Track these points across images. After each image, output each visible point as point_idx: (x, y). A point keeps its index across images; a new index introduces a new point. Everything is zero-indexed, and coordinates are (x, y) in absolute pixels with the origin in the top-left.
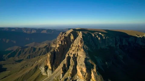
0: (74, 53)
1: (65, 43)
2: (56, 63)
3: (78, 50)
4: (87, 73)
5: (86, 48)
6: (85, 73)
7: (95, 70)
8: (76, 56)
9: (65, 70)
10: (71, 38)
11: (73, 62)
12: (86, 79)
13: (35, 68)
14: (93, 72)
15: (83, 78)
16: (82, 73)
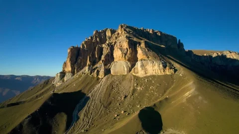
0: (111, 42)
1: (98, 39)
2: (81, 63)
3: (116, 38)
4: (129, 48)
6: (127, 49)
7: (143, 45)
8: (113, 44)
9: (94, 63)
11: (108, 48)
12: (128, 60)
13: (45, 83)
14: (141, 48)
15: (123, 58)
16: (121, 49)
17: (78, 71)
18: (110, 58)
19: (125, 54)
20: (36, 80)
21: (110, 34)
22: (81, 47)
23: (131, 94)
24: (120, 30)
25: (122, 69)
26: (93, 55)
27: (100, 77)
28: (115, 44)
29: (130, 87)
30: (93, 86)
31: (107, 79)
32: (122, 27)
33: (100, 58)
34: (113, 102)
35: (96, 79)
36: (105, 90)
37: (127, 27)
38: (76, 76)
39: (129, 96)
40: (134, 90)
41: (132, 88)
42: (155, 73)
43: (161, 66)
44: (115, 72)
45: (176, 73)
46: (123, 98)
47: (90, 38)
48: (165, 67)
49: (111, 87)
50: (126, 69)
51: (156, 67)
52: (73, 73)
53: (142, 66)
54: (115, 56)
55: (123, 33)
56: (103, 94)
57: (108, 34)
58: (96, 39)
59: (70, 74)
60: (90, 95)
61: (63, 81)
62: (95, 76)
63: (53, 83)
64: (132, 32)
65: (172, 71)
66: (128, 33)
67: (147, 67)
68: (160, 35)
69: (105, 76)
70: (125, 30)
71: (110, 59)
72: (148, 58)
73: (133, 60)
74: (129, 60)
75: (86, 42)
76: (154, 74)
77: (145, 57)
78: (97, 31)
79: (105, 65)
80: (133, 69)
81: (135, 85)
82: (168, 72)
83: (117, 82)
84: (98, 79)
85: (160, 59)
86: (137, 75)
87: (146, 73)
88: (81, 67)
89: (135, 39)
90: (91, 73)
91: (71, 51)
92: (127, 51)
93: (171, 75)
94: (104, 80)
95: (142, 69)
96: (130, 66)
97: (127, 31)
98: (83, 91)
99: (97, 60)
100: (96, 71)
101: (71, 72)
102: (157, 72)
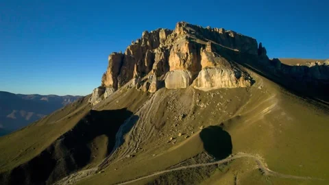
0: (165, 46)
1: (148, 43)
2: (125, 74)
3: (173, 40)
4: (190, 53)
5: (191, 31)
6: (187, 54)
7: (208, 48)
8: (169, 48)
9: (143, 73)
10: (160, 36)
11: (161, 54)
14: (206, 52)
15: (182, 66)
16: (179, 54)
17: (121, 86)
18: (164, 67)
19: (185, 61)
20: (67, 100)
21: (164, 36)
22: (126, 53)
23: (191, 112)
24: (177, 29)
25: (181, 81)
26: (142, 63)
27: (150, 91)
28: (170, 49)
29: (191, 104)
30: (141, 103)
31: (160, 94)
32: (180, 25)
33: (151, 67)
34: (167, 123)
35: (145, 94)
36: (157, 107)
37: (188, 25)
38: (120, 91)
39: (189, 115)
40: (196, 108)
41: (193, 105)
42: (225, 85)
43: (233, 76)
44: (170, 85)
45: (254, 85)
46: (180, 118)
47: (137, 42)
48: (238, 77)
49: (166, 103)
50: (185, 81)
51: (226, 78)
52: (115, 87)
53: (208, 76)
54: (170, 64)
55: (182, 33)
56: (154, 113)
57: (162, 35)
58: (146, 43)
59: (111, 89)
60: (138, 114)
61: (103, 98)
62: (145, 90)
63: (89, 101)
64: (194, 31)
65: (248, 82)
66: (189, 32)
67: (214, 78)
68: (233, 36)
69: (157, 90)
70: (184, 29)
71: (164, 69)
72: (215, 65)
73: (195, 69)
74: (189, 69)
75: (132, 47)
76: (223, 87)
77: (211, 65)
78: (147, 32)
79: (158, 76)
80: (194, 81)
81: (198, 101)
82: (243, 84)
83: (174, 98)
84: (148, 94)
85: (232, 67)
86: (200, 88)
87: (212, 86)
88: (126, 80)
89: (198, 41)
90: (139, 86)
91: (113, 58)
92: (187, 56)
93: (247, 89)
94: (156, 95)
95: (207, 80)
96: (191, 77)
97: (187, 31)
98: (128, 109)
99: (147, 70)
100: (145, 84)
101: (114, 87)
102: (227, 84)
